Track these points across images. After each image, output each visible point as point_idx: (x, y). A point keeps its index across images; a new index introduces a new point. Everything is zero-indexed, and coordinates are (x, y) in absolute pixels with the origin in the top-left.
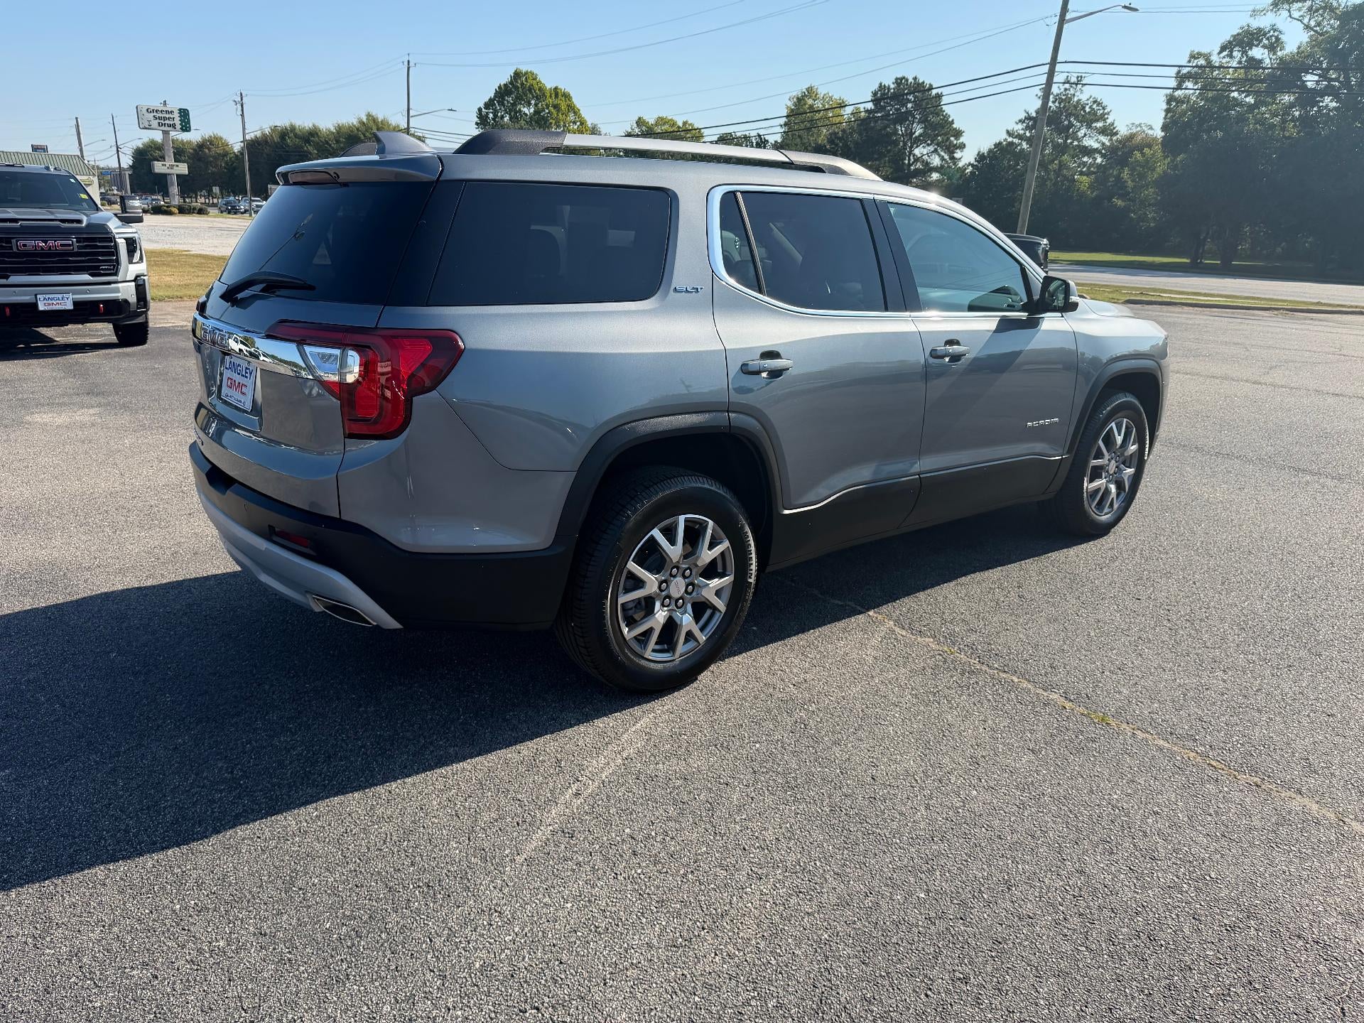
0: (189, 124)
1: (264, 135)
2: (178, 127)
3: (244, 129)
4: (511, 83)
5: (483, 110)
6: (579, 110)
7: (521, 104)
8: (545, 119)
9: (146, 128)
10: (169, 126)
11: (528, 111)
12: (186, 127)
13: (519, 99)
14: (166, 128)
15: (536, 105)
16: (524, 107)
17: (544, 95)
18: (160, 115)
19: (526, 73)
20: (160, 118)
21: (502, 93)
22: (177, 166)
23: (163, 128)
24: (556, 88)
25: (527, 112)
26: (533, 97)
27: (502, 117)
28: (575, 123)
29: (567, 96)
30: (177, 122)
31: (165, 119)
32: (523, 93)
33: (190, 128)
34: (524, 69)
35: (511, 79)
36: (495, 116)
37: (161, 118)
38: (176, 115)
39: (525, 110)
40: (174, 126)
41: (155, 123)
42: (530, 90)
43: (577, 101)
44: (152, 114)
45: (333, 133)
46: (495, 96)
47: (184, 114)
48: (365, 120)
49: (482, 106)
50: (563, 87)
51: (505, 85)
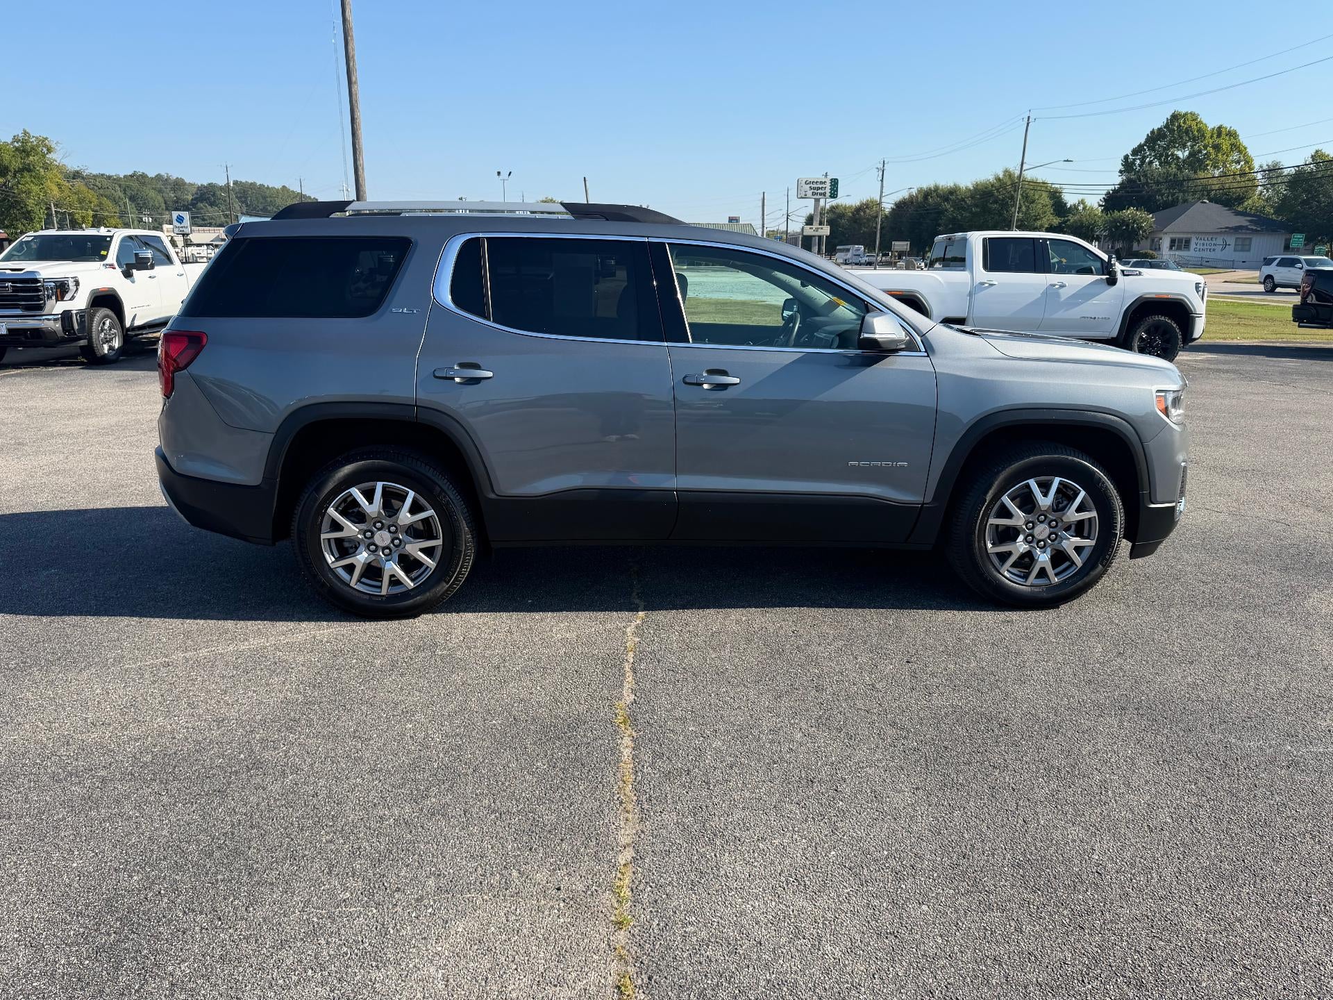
0: (837, 192)
1: (911, 196)
2: (828, 194)
3: (882, 192)
4: (1167, 126)
5: (1130, 157)
6: (1245, 148)
7: (1175, 147)
8: (1201, 162)
9: (802, 198)
10: (821, 194)
11: (1182, 154)
12: (834, 195)
13: (1172, 144)
14: (818, 197)
15: (1192, 147)
16: (1178, 150)
17: (1203, 135)
18: (815, 186)
19: (1186, 114)
20: (814, 188)
21: (1154, 138)
22: (822, 228)
23: (815, 197)
24: (1220, 128)
25: (1181, 156)
26: (1190, 139)
27: (1151, 162)
28: (1238, 162)
29: (1232, 134)
30: (828, 191)
31: (819, 188)
32: (1179, 136)
33: (837, 195)
34: (1183, 109)
35: (1167, 123)
36: (1143, 162)
37: (816, 189)
38: (828, 185)
39: (1180, 154)
40: (824, 194)
41: (809, 193)
42: (1187, 132)
43: (1244, 140)
44: (809, 185)
45: (970, 190)
46: (1146, 142)
47: (835, 183)
48: (1001, 176)
49: (1129, 152)
50: (1228, 124)
51: (1159, 129)
